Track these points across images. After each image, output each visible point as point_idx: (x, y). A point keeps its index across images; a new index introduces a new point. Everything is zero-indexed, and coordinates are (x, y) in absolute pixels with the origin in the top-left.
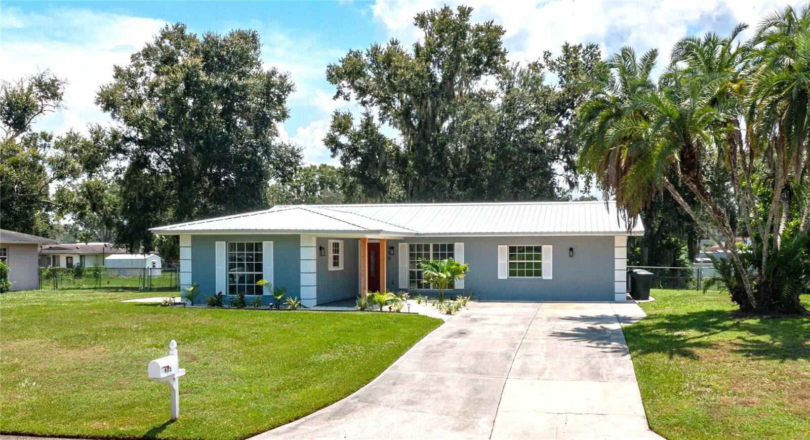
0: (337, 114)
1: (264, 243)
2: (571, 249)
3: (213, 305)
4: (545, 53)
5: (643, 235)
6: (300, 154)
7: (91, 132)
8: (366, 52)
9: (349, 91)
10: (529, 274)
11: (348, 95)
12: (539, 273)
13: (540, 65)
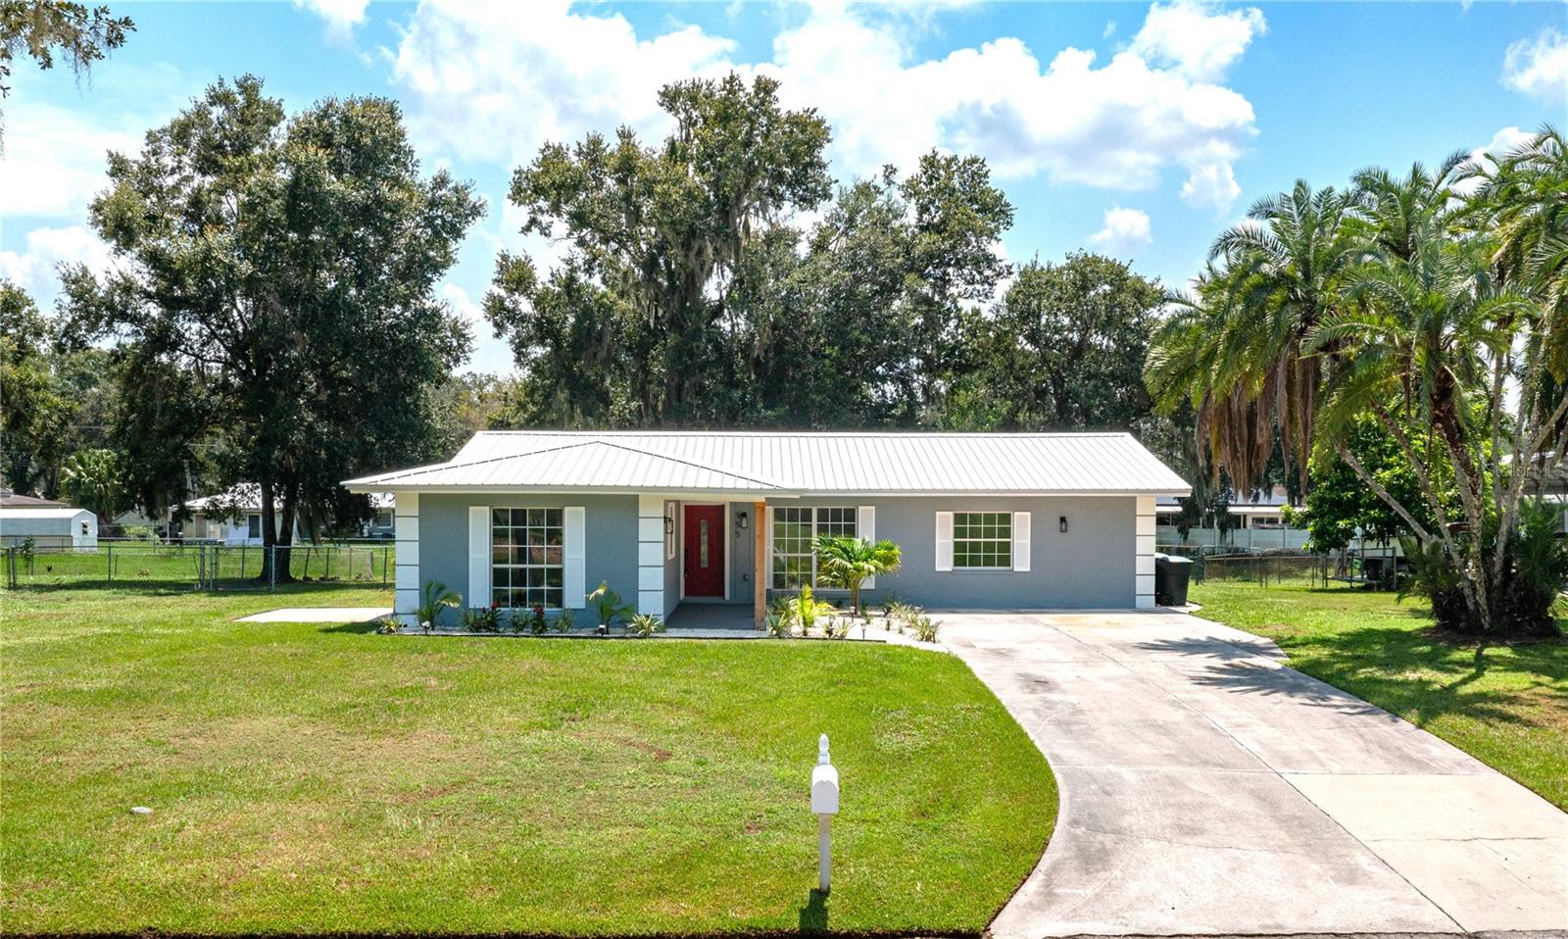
0: (505, 257)
1: (567, 510)
2: (1063, 520)
3: (478, 629)
4: (886, 167)
5: (1189, 495)
6: (466, 331)
7: (65, 281)
8: (576, 148)
9: (549, 219)
10: (989, 561)
11: (549, 227)
12: (1006, 561)
13: (875, 187)
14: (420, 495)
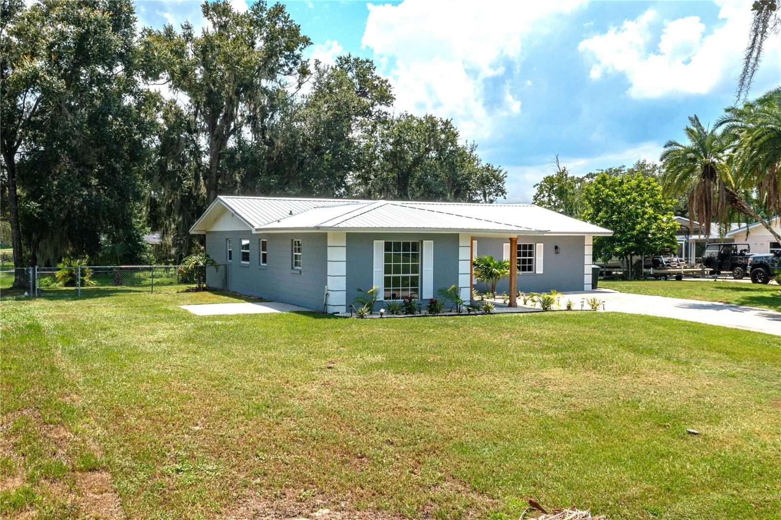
1: (425, 242)
2: (556, 247)
10: (524, 269)
12: (531, 269)
14: (347, 233)
